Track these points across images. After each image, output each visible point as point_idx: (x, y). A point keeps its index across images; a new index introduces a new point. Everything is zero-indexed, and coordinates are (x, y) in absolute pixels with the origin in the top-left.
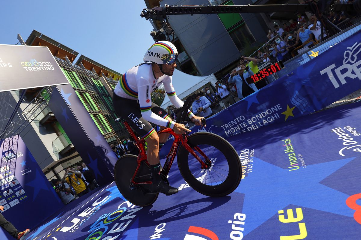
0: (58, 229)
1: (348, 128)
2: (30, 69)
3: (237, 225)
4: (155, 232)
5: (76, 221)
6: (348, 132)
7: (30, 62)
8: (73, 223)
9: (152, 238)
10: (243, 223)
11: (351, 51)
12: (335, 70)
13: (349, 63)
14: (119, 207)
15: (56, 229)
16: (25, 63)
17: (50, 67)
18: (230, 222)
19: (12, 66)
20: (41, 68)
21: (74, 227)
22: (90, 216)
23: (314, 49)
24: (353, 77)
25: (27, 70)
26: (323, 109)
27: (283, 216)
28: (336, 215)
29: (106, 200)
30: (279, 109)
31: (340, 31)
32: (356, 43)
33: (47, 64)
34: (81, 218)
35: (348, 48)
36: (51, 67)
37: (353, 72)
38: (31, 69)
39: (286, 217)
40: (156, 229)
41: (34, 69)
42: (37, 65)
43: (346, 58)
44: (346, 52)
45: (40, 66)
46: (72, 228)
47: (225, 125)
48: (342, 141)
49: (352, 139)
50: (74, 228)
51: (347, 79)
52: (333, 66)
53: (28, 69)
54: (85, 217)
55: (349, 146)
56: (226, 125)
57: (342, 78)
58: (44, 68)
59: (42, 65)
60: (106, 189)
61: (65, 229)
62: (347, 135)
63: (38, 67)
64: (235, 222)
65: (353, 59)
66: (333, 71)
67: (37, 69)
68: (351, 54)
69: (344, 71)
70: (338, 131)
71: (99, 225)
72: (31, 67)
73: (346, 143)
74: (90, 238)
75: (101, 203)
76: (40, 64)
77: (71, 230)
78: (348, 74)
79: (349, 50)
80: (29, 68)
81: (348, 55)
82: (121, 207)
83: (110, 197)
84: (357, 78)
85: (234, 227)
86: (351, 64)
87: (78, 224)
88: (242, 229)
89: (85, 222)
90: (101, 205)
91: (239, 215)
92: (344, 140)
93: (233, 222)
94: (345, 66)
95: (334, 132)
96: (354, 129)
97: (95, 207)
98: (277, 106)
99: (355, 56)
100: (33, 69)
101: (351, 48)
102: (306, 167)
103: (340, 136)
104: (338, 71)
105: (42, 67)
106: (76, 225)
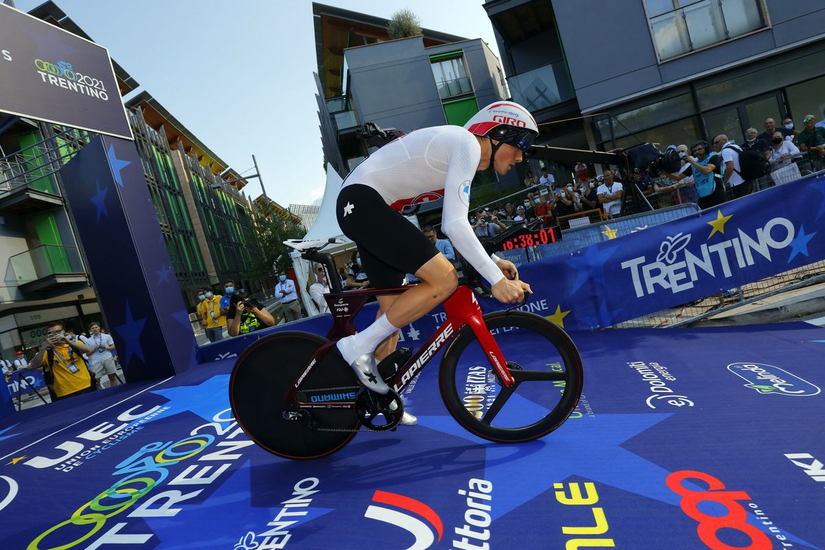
0: (15, 461)
1: (656, 365)
2: (51, 81)
3: (476, 500)
4: (294, 494)
5: (72, 448)
6: (656, 372)
7: (55, 63)
8: (66, 452)
9: (286, 506)
10: (489, 498)
11: (671, 244)
12: (643, 267)
13: (664, 261)
14: (194, 433)
15: (10, 459)
16: (44, 64)
17: (99, 91)
18: (462, 492)
19: (10, 59)
20: (78, 87)
21: (69, 459)
22: (113, 441)
23: (611, 225)
24: (665, 285)
25: (44, 80)
26: (611, 327)
27: (563, 493)
28: (652, 500)
29: (155, 412)
30: (543, 308)
31: (650, 209)
32: (681, 234)
33: (95, 83)
34: (88, 444)
35: (668, 238)
36: (101, 93)
37: (667, 279)
38: (55, 81)
39: (569, 496)
40: (297, 487)
41: (61, 83)
42: (72, 77)
43: (662, 252)
44: (664, 243)
45: (77, 82)
46: (64, 462)
47: (441, 314)
48: (648, 385)
49: (664, 384)
50: (68, 463)
51: (656, 286)
52: (642, 259)
53: (47, 77)
54: (99, 442)
55: (661, 394)
56: (443, 315)
57: (650, 281)
58: (84, 89)
59: (83, 81)
60: (152, 389)
61: (39, 462)
62: (656, 377)
63: (72, 82)
64: (471, 494)
65: (671, 256)
66: (640, 267)
67: (67, 85)
68: (670, 248)
69: (655, 272)
70: (640, 367)
71: (143, 464)
72: (57, 77)
73: (655, 389)
74: (118, 489)
75: (143, 418)
76: (79, 77)
77: (59, 465)
78: (660, 279)
79: (669, 241)
80: (50, 76)
81: (666, 247)
82: (199, 432)
83: (166, 408)
84: (671, 288)
85: (470, 502)
86: (667, 264)
87: (79, 454)
88: (488, 508)
89: (99, 451)
90: (141, 422)
91: (480, 482)
92: (651, 383)
93: (467, 493)
94: (658, 264)
95: (634, 368)
96: (664, 369)
97: (125, 425)
98: (541, 301)
99: (675, 253)
100: (58, 82)
101: (672, 240)
102: (594, 416)
103: (644, 376)
104: (646, 270)
105: (81, 86)
106: (73, 457)
